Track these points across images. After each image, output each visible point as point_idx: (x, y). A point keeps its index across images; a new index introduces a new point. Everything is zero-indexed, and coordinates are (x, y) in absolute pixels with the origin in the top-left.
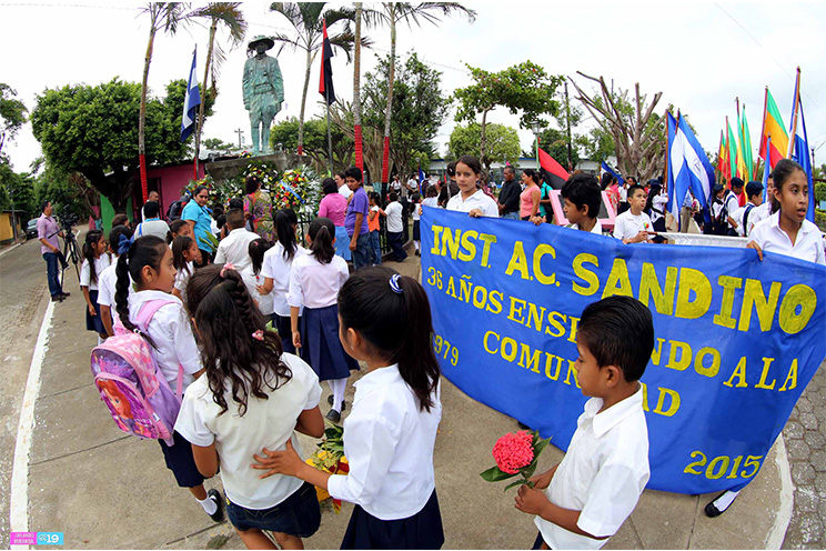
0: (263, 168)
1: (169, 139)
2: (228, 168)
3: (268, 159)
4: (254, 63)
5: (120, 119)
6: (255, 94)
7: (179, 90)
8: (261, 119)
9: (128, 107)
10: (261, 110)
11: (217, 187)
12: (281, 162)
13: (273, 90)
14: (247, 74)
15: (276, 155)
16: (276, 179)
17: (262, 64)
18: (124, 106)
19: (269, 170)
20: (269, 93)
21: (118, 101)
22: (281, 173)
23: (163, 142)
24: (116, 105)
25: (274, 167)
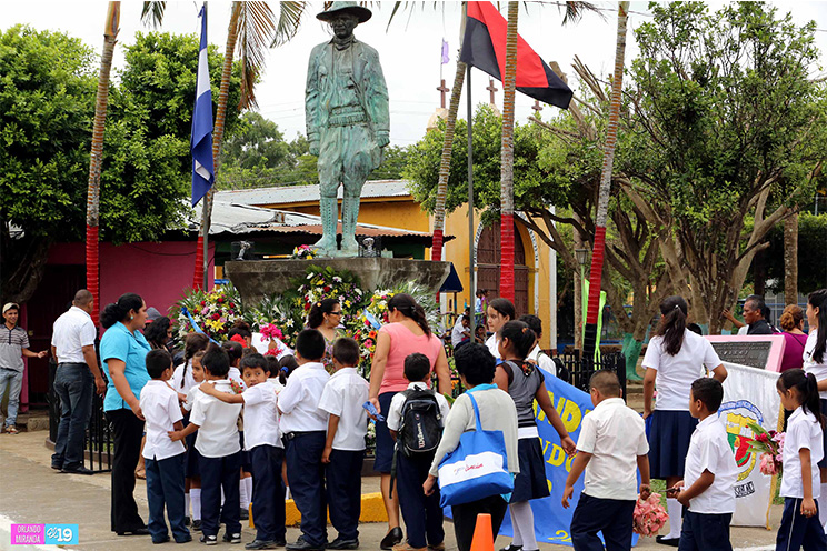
0: (335, 283)
1: (140, 188)
2: (269, 276)
3: (345, 267)
4: (327, 58)
5: (29, 130)
6: (330, 125)
7: (161, 65)
8: (340, 180)
9: (49, 107)
10: (341, 160)
11: (245, 310)
12: (368, 274)
13: (366, 119)
14: (315, 80)
15: (361, 259)
16: (359, 305)
17: (345, 62)
18: (39, 105)
19: (346, 287)
20: (358, 126)
21: (21, 86)
22: (369, 294)
23: (125, 192)
24: (21, 99)
25: (356, 282)
